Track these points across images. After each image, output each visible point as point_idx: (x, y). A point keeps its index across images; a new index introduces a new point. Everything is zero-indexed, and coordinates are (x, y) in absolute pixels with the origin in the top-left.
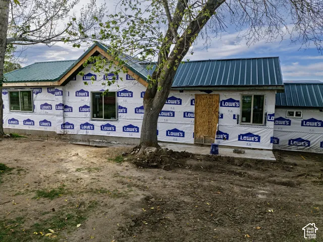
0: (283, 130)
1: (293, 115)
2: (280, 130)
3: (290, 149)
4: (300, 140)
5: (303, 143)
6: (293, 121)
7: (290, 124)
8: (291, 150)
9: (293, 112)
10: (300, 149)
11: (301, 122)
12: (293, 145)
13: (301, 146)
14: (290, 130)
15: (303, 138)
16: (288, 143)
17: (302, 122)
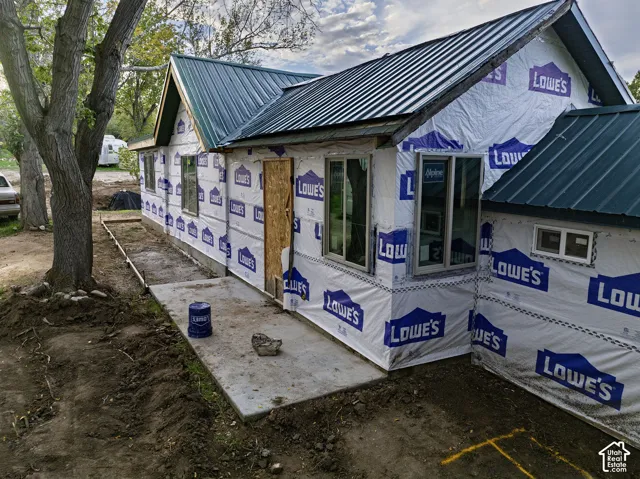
0: (522, 304)
1: (555, 247)
2: (510, 300)
3: (541, 389)
4: (578, 363)
5: (590, 380)
6: (556, 272)
7: (544, 286)
8: (543, 396)
9: (558, 235)
10: (577, 405)
11: (586, 283)
12: (553, 378)
13: (582, 391)
14: (546, 312)
15: (592, 360)
16: (533, 362)
17: (594, 283)
